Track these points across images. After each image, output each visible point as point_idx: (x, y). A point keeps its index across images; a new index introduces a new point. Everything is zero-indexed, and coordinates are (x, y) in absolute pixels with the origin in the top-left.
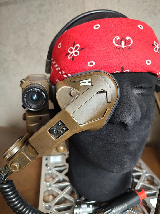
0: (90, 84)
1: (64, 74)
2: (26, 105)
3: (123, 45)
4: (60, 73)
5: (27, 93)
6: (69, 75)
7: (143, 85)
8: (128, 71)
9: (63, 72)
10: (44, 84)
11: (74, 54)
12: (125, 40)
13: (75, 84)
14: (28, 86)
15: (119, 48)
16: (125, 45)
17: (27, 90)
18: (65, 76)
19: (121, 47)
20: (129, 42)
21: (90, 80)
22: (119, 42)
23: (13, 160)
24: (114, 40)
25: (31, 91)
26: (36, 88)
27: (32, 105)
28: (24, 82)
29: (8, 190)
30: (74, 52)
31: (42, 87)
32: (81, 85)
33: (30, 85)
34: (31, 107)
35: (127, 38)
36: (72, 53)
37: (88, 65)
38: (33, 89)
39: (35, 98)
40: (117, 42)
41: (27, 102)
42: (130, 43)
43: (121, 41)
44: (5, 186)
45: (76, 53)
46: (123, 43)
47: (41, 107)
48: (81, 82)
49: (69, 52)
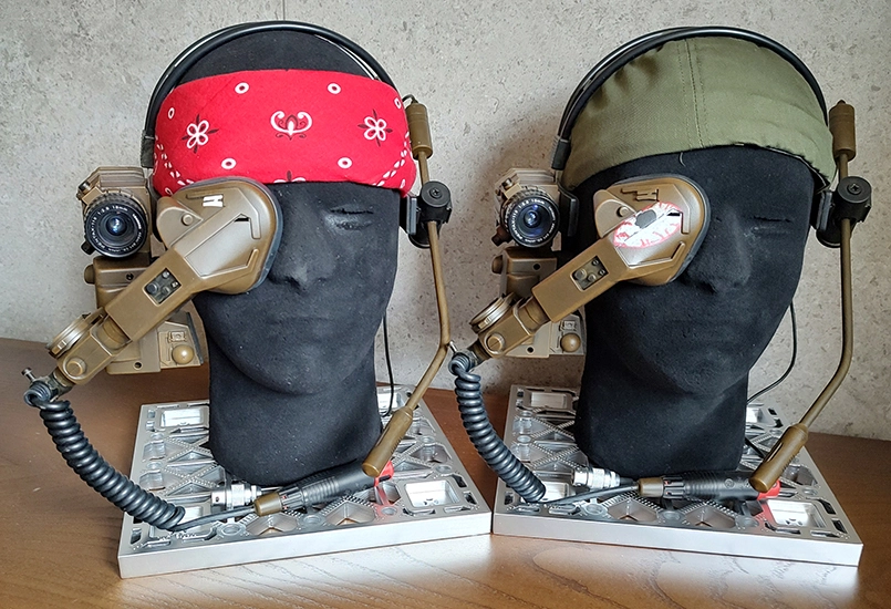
0: (220, 204)
1: (180, 178)
2: (96, 244)
3: (291, 130)
4: (172, 174)
5: (97, 216)
6: (188, 181)
7: (347, 207)
8: (303, 180)
9: (178, 175)
10: (137, 194)
11: (198, 140)
12: (296, 119)
13: (194, 202)
14: (99, 198)
15: (282, 135)
16: (296, 129)
17: (98, 208)
18: (181, 183)
19: (287, 134)
20: (305, 121)
21: (221, 197)
22: (283, 124)
23: (70, 354)
24: (273, 118)
25: (107, 212)
26: (119, 205)
27: (111, 245)
28: (89, 188)
29: (59, 415)
30: (197, 135)
31: (132, 203)
32: (205, 204)
33: (105, 196)
34: (107, 249)
35: (301, 115)
36: (194, 136)
37: (224, 165)
38: (111, 208)
39: (115, 228)
40: (279, 122)
41: (97, 236)
42: (306, 125)
43: (287, 121)
44: (54, 406)
45: (202, 138)
46: (291, 125)
47: (131, 250)
48: (205, 199)
49: (189, 133)
